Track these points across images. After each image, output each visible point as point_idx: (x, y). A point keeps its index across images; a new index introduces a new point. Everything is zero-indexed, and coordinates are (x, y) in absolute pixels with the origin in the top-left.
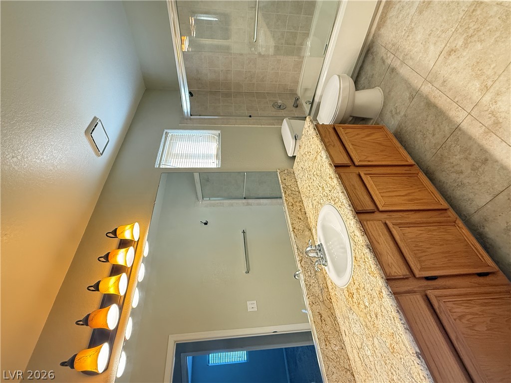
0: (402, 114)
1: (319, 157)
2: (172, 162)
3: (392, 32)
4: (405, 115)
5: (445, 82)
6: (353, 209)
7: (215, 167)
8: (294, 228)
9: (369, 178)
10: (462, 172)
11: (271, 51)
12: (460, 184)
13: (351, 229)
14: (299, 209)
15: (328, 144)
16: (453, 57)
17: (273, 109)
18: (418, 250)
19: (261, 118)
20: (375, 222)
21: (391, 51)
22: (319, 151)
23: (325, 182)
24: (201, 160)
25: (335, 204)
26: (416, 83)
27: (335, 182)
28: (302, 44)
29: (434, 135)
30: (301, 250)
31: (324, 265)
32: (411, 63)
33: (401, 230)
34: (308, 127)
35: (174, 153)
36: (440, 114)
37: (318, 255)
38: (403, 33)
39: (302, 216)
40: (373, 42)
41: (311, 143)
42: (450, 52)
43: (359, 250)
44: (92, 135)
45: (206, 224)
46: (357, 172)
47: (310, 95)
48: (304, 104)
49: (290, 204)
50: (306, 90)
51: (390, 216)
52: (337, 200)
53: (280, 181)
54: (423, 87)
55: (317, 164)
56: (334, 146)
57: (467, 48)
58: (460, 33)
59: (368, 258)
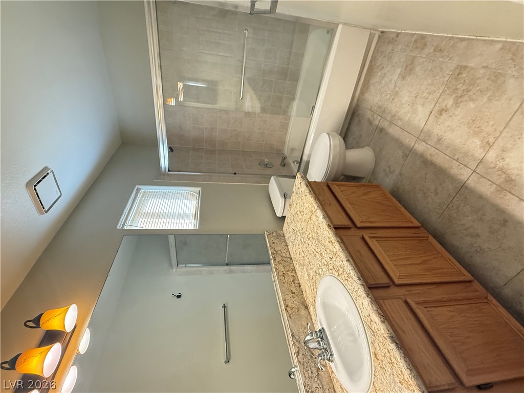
0: (397, 172)
1: (314, 218)
2: (140, 222)
3: (377, 97)
4: (400, 174)
5: (440, 140)
6: (364, 284)
7: (193, 228)
8: (287, 306)
9: (376, 243)
10: (478, 236)
11: (258, 110)
12: (478, 249)
13: (365, 311)
14: (292, 280)
15: (323, 203)
16: (444, 116)
17: (260, 168)
18: (456, 341)
19: (246, 176)
20: (393, 300)
21: (377, 113)
22: (314, 210)
23: (323, 247)
24: (176, 220)
25: (338, 275)
26: (408, 142)
27: (337, 247)
28: (288, 107)
29: (436, 194)
30: (297, 337)
31: (329, 360)
32: (400, 123)
33: (427, 311)
34: (299, 185)
35: (144, 211)
36: (441, 173)
37: (320, 345)
38: (388, 97)
39: (295, 288)
40: (357, 106)
41: (304, 201)
42: (441, 112)
43: (380, 344)
44: (36, 187)
45: (179, 297)
46: (361, 235)
47: (297, 155)
48: (292, 164)
49: (281, 274)
50: (293, 150)
51: (409, 291)
52: (342, 270)
53: (269, 246)
54: (416, 146)
55: (312, 226)
56: (330, 204)
57: (458, 107)
58: (448, 94)
59: (396, 358)
